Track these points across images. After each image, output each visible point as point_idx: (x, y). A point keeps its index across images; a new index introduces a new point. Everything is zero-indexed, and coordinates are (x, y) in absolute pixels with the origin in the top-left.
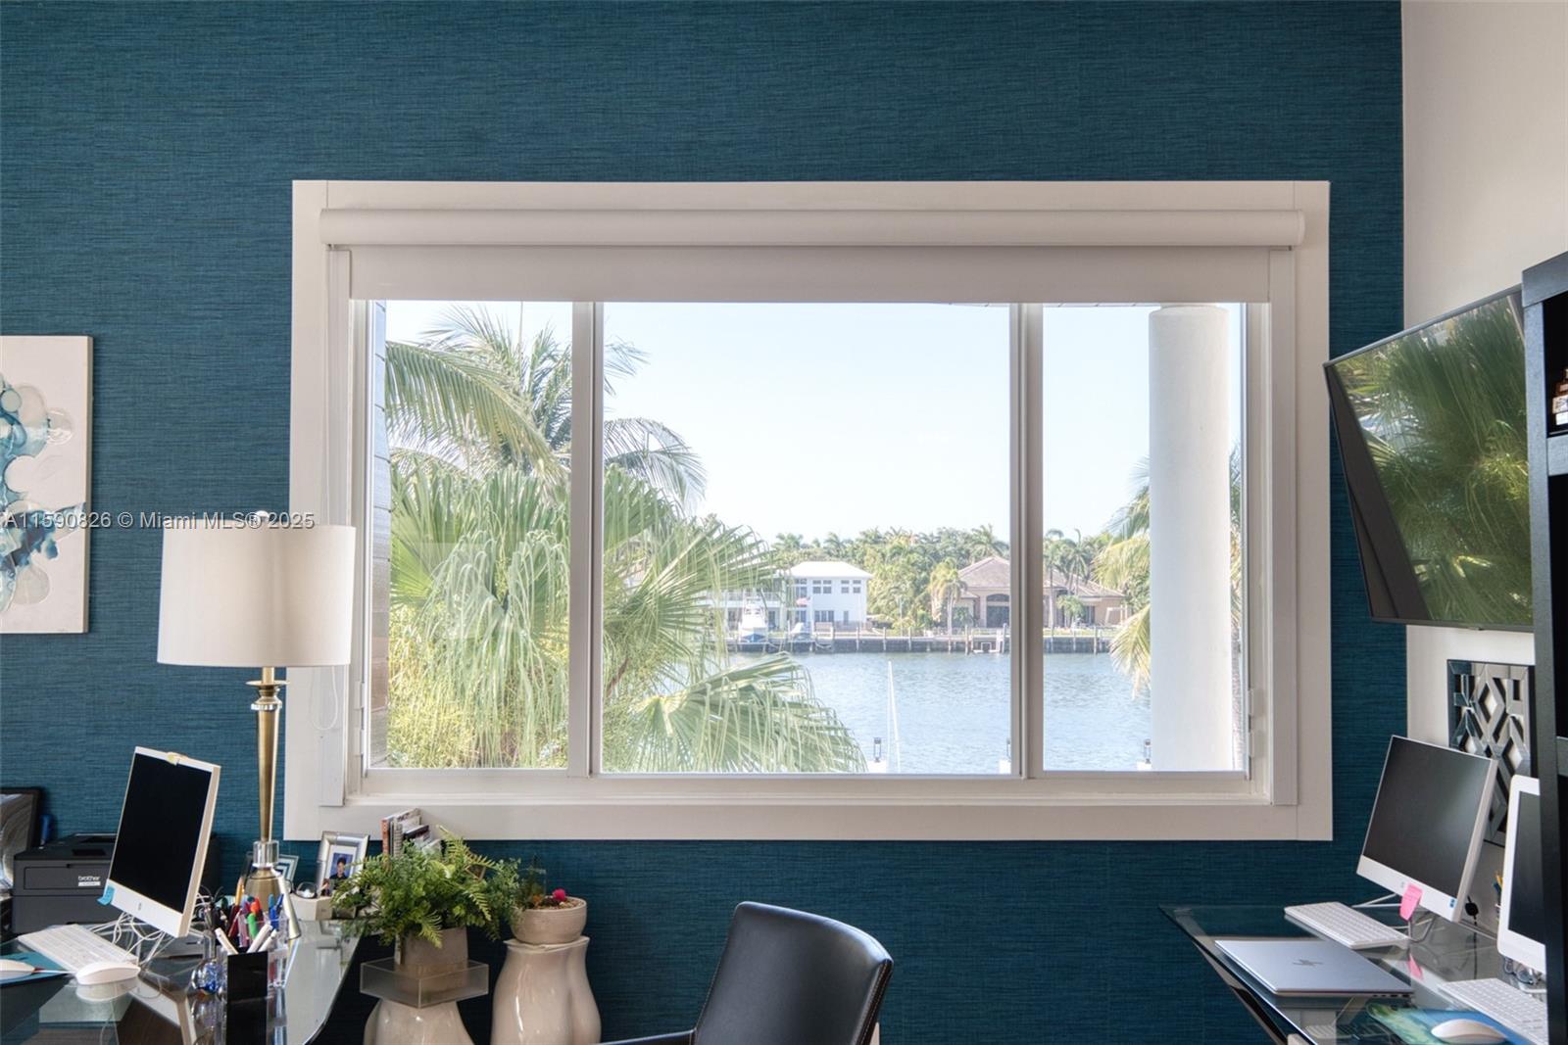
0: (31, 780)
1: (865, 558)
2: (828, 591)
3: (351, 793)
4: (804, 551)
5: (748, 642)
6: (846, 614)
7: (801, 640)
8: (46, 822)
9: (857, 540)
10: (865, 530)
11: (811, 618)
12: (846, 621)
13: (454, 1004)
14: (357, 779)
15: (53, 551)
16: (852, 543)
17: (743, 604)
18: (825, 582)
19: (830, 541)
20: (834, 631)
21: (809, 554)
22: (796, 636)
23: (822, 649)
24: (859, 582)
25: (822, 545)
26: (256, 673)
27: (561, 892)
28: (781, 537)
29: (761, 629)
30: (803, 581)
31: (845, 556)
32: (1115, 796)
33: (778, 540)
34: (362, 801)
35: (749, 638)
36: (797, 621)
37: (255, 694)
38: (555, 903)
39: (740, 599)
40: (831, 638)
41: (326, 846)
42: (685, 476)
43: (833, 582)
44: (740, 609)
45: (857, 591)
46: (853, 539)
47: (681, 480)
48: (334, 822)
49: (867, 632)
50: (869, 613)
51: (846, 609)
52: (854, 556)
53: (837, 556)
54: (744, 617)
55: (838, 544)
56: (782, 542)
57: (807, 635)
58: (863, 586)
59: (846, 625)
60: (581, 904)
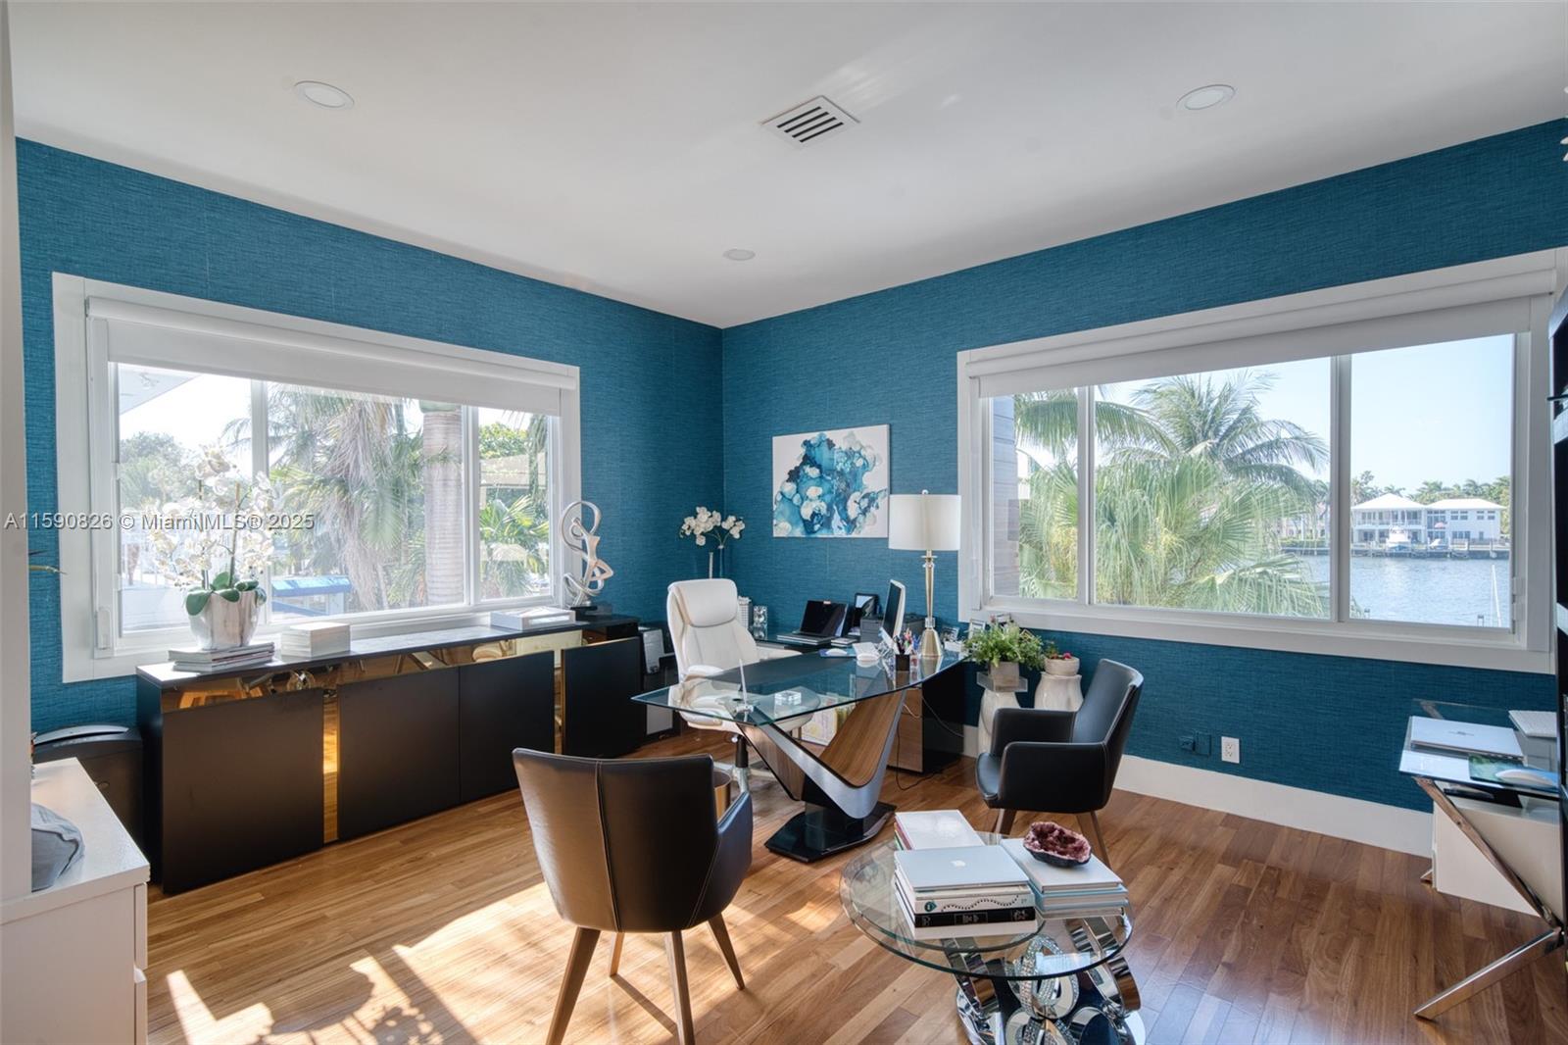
0: (872, 592)
1: (1501, 495)
2: (1465, 518)
3: (985, 604)
4: (1444, 492)
5: (1394, 551)
6: (1481, 534)
7: (1439, 550)
8: (878, 607)
9: (1495, 483)
10: (1501, 476)
11: (1449, 537)
12: (1481, 538)
13: (1013, 694)
14: (986, 600)
15: (877, 507)
16: (1489, 486)
17: (1390, 527)
18: (1462, 512)
19: (1470, 485)
20: (1469, 544)
21: (1449, 495)
22: (1435, 548)
23: (1457, 556)
24: (1493, 512)
25: (1462, 488)
26: (925, 553)
27: (1068, 654)
28: (1426, 484)
29: (1404, 543)
30: (1443, 512)
31: (1480, 496)
32: (1402, 636)
33: (1424, 486)
34: (988, 608)
35: (1395, 548)
36: (1437, 537)
37: (924, 561)
38: (1063, 659)
39: (1388, 524)
40: (1466, 549)
41: (971, 625)
42: (1314, 452)
43: (1470, 512)
44: (1388, 530)
45: (1493, 518)
46: (1491, 483)
47: (1311, 455)
48: (977, 616)
49: (1499, 546)
50: (1502, 533)
51: (1482, 530)
52: (1490, 494)
53: (1475, 495)
54: (1391, 535)
55: (1476, 487)
56: (1426, 487)
57: (1446, 547)
58: (1497, 515)
59: (1481, 540)
60: (1076, 660)
